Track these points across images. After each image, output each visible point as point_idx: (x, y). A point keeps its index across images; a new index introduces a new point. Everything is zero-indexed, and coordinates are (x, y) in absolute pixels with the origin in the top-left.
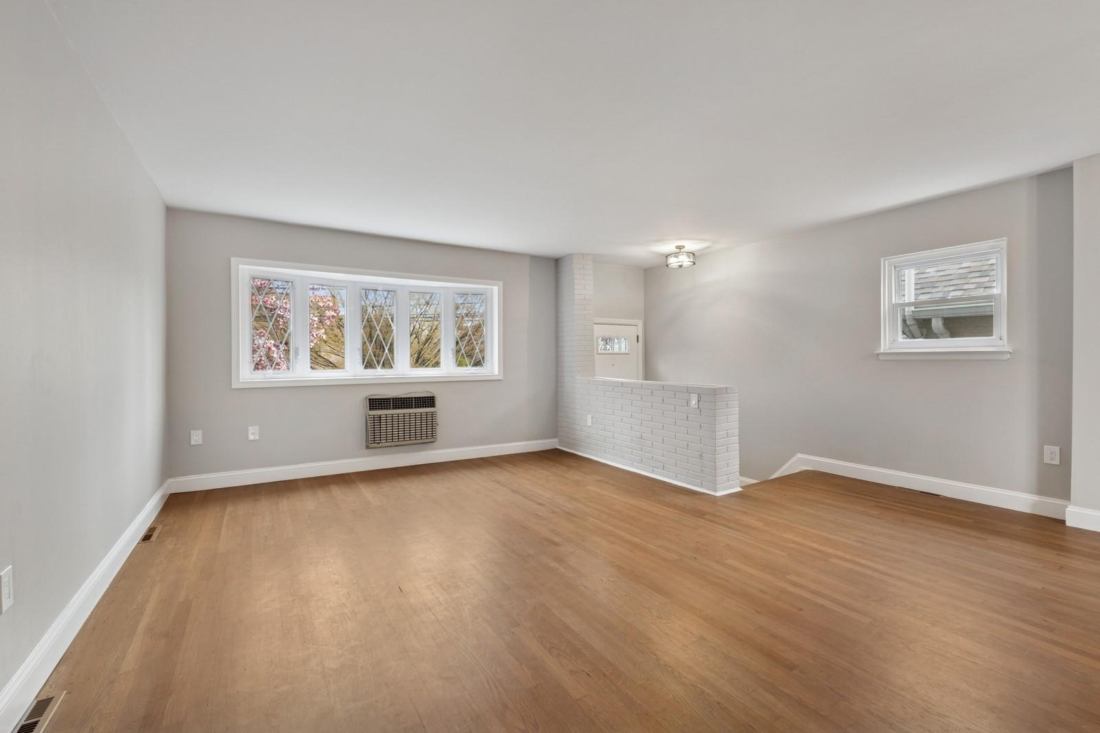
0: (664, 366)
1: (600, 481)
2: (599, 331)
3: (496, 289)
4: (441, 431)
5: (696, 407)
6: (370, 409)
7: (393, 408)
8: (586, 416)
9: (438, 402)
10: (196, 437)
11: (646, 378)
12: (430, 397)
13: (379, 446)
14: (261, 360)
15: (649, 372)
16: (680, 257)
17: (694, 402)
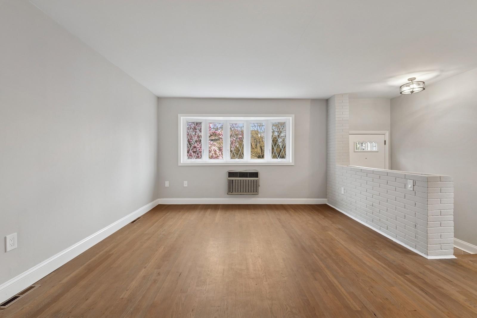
0: (403, 160)
1: (340, 229)
2: (352, 139)
3: (291, 118)
4: (260, 189)
5: (412, 190)
6: (229, 177)
7: (239, 177)
8: (341, 188)
9: (260, 175)
10: (167, 184)
11: (392, 168)
12: (256, 173)
13: (232, 193)
14: (212, 155)
15: (393, 164)
16: (411, 86)
17: (410, 186)
